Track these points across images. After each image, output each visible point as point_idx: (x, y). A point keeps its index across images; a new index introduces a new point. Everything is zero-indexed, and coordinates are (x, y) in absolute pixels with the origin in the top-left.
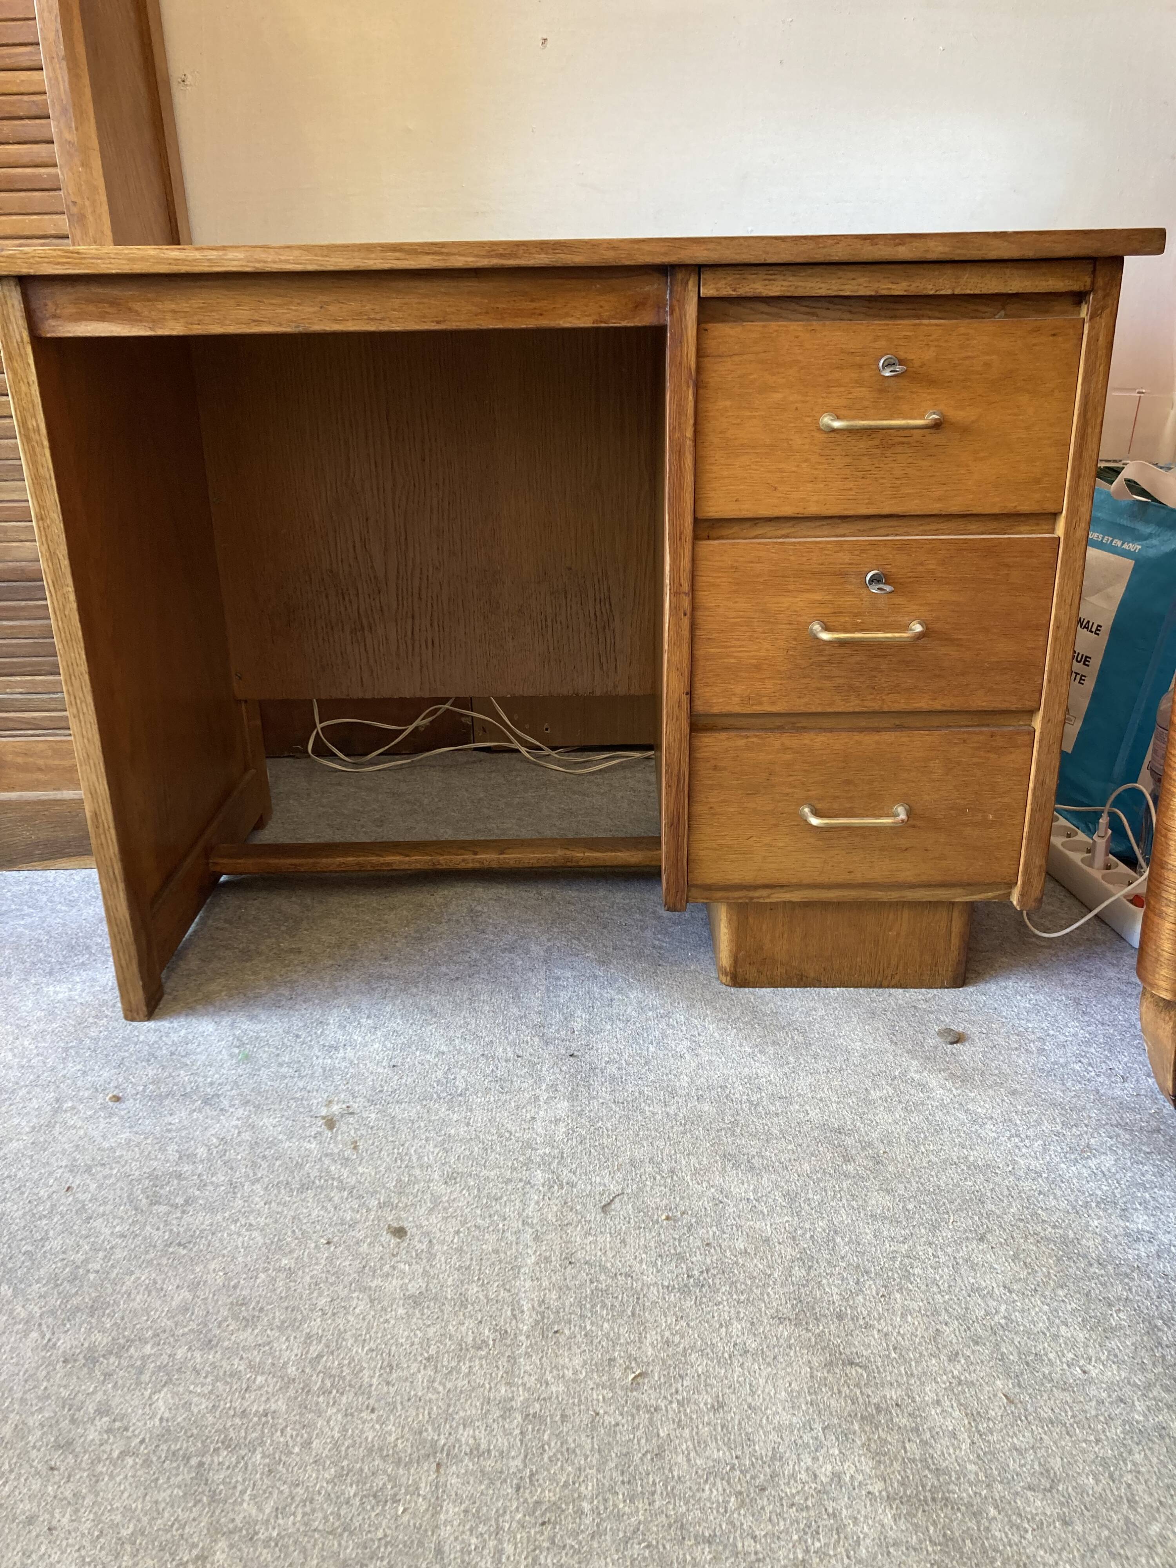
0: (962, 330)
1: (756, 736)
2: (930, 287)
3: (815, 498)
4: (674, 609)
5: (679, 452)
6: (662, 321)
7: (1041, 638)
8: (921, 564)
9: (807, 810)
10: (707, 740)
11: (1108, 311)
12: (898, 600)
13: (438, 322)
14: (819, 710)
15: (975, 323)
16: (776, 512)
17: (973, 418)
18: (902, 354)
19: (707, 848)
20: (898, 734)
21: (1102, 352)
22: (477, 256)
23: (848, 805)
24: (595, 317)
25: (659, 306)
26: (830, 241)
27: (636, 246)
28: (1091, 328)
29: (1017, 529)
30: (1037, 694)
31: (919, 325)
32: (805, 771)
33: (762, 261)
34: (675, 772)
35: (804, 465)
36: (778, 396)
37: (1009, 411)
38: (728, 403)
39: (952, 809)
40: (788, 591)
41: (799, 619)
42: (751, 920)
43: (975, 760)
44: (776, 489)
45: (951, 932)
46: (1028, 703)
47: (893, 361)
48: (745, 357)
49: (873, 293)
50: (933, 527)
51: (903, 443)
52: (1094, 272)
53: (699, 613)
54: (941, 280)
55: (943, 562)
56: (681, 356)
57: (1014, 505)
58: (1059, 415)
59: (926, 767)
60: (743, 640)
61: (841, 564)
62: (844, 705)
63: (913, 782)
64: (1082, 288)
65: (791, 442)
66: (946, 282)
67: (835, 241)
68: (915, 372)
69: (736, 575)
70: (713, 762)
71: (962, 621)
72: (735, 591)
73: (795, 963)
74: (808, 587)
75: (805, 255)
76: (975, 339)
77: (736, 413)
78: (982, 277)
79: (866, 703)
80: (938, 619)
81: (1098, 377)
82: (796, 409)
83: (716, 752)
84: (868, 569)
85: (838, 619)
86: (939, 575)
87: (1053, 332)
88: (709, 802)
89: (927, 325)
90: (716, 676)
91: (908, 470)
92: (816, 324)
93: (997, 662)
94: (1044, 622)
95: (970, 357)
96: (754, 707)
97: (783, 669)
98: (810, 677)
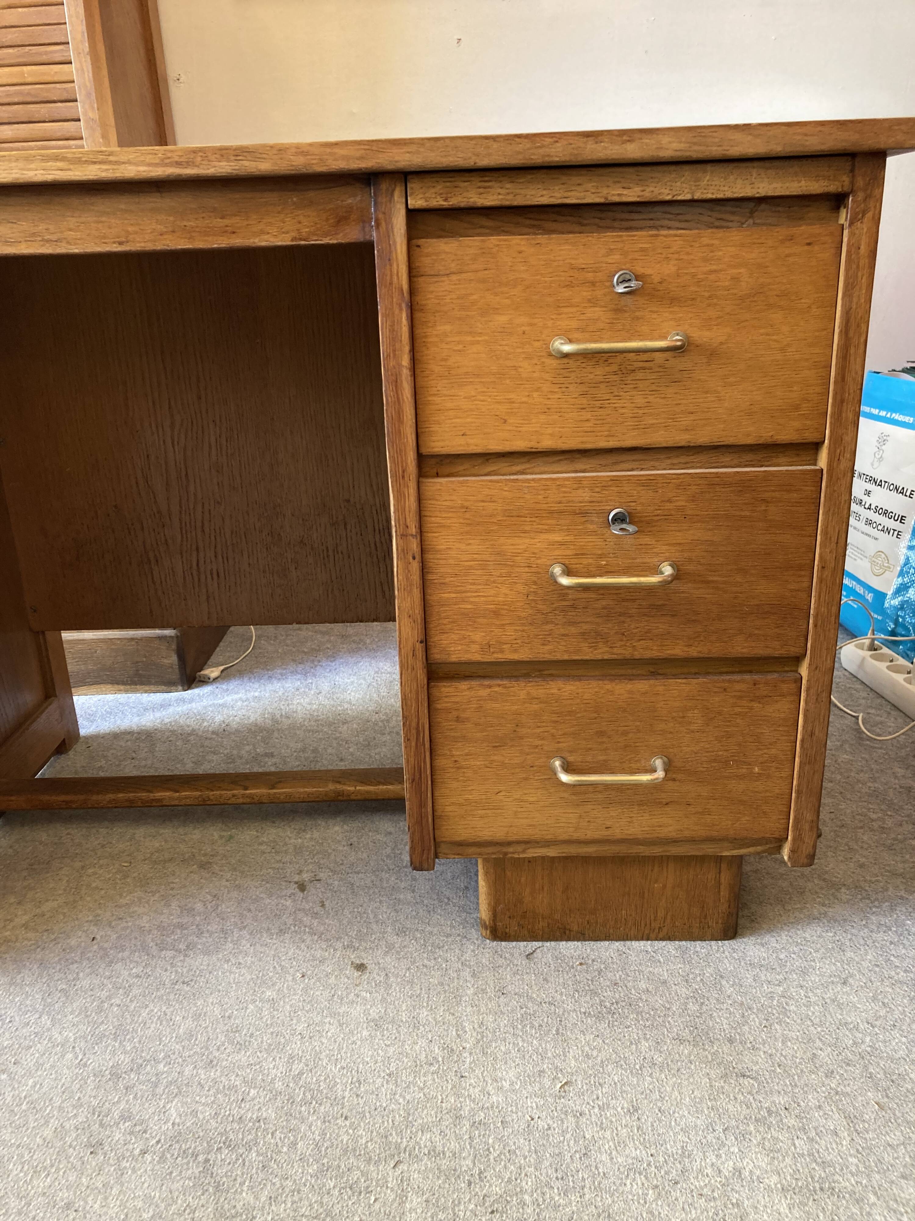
0: (705, 241)
1: (499, 685)
2: (667, 191)
3: (549, 431)
4: (403, 552)
5: (396, 383)
6: (368, 237)
7: (806, 579)
8: (670, 501)
9: (557, 763)
10: (447, 690)
11: (869, 215)
12: (646, 540)
13: (121, 243)
14: (566, 657)
15: (720, 233)
16: (508, 447)
17: (722, 339)
18: (640, 270)
19: (453, 804)
20: (652, 682)
21: (864, 262)
22: (149, 165)
23: (603, 757)
24: (294, 234)
25: (364, 220)
26: (549, 140)
27: (328, 150)
28: (852, 234)
29: (775, 461)
30: (802, 640)
31: (657, 236)
32: (554, 722)
33: (473, 165)
34: (414, 724)
35: (535, 394)
36: (502, 319)
37: (762, 331)
38: (448, 328)
39: (715, 761)
40: (525, 532)
41: (539, 561)
42: (508, 873)
43: (738, 710)
44: (505, 421)
45: (720, 884)
46: (792, 649)
47: (628, 277)
48: (464, 276)
49: (602, 200)
50: (683, 459)
51: (644, 367)
52: (852, 171)
53: (429, 556)
54: (678, 184)
55: (693, 499)
56: (391, 276)
57: (771, 434)
58: (817, 334)
59: (684, 717)
60: (480, 584)
61: (581, 502)
62: (592, 652)
63: (671, 733)
64: (840, 190)
65: (520, 370)
66: (684, 185)
67: (555, 139)
68: (654, 289)
69: (467, 515)
70: (455, 714)
71: (717, 562)
72: (467, 533)
73: (557, 916)
74: (546, 527)
75: (520, 157)
76: (721, 250)
77: (457, 339)
78: (725, 179)
79: (615, 650)
80: (690, 560)
81: (860, 289)
82: (524, 333)
83: (457, 703)
84: (612, 508)
85: (581, 561)
86: (690, 512)
87: (808, 241)
88: (453, 756)
89: (665, 236)
90: (453, 622)
91: (651, 399)
92: (542, 239)
93: (757, 605)
94: (808, 562)
95: (715, 271)
96: (495, 655)
97: (523, 614)
98: (553, 623)
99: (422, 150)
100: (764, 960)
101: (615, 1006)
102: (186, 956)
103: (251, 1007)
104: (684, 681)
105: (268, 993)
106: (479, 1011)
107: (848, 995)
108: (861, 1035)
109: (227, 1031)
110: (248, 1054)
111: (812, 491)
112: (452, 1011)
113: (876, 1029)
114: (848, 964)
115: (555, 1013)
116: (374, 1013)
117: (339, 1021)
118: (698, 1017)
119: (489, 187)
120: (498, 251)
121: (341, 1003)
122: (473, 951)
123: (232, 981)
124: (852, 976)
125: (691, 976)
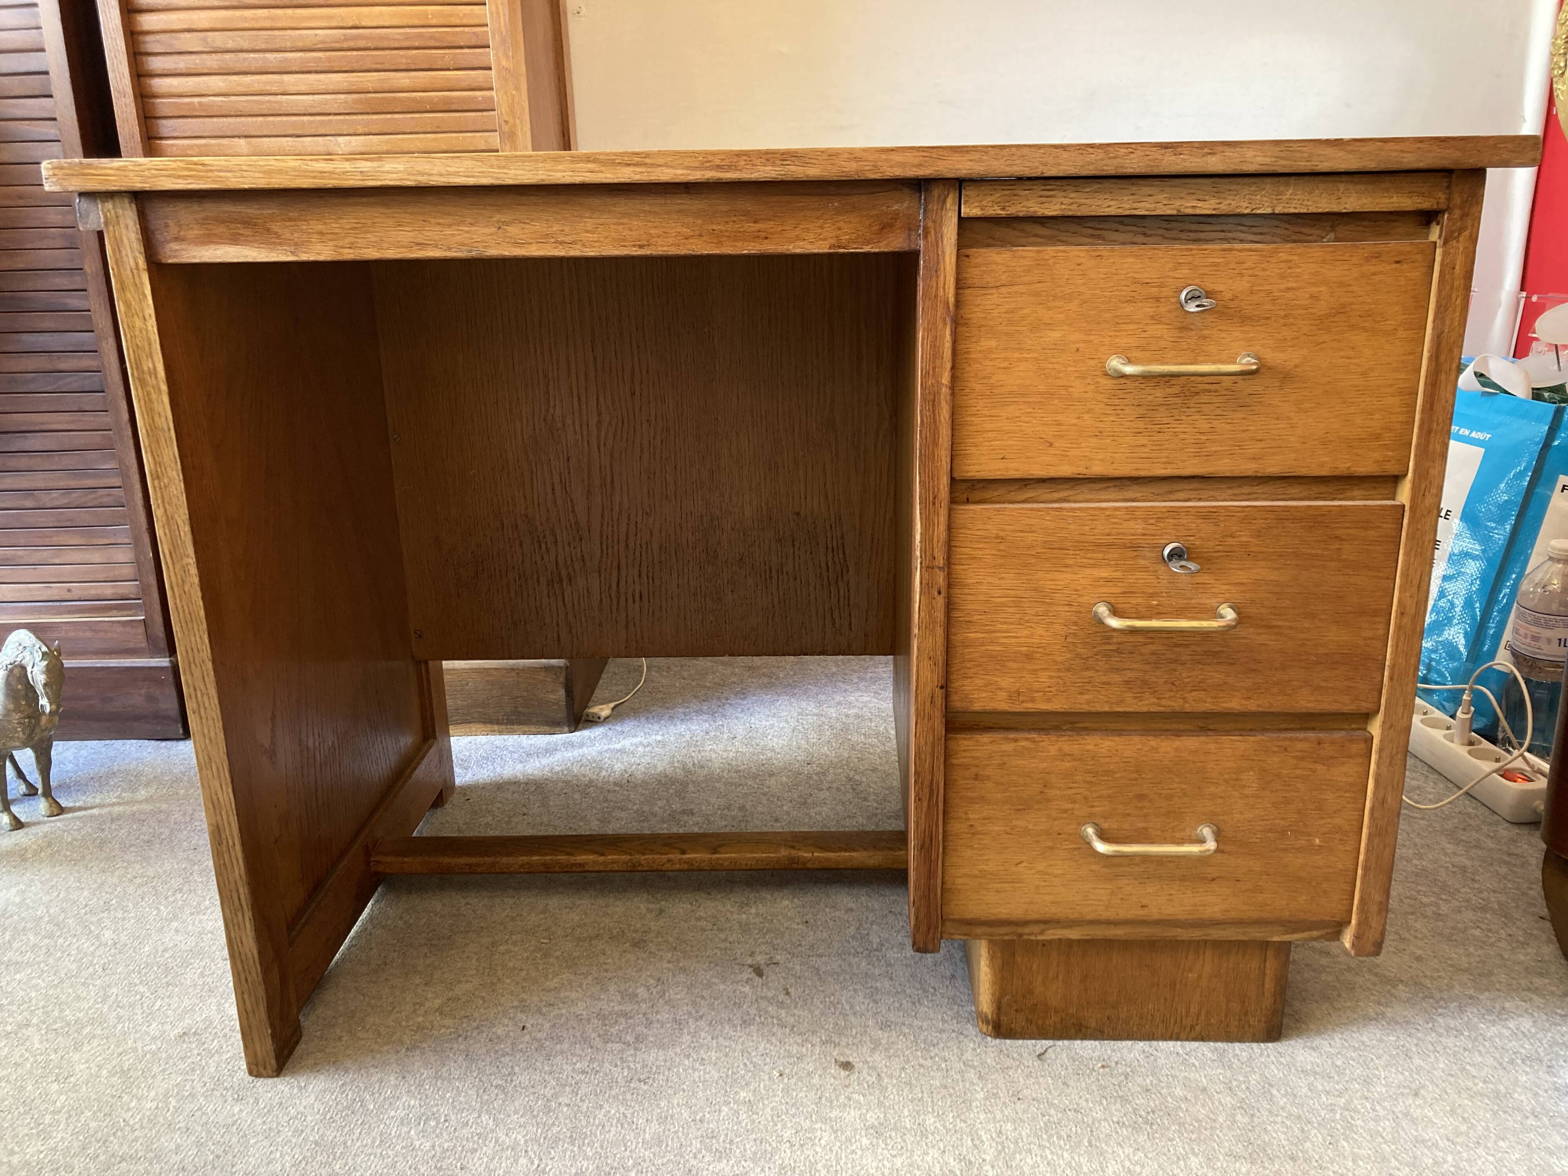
0: (1283, 256)
1: (1027, 739)
2: (1245, 205)
3: (1101, 456)
4: (926, 586)
5: (933, 402)
6: (913, 246)
7: (1381, 626)
8: (1232, 536)
9: (1090, 831)
10: (966, 743)
11: (1466, 233)
12: (1205, 578)
13: (641, 247)
14: (1106, 709)
15: (1300, 248)
16: (1052, 473)
17: (1298, 361)
18: (1210, 286)
19: (966, 875)
20: (1203, 739)
21: (1459, 283)
22: (688, 168)
23: (1142, 825)
24: (833, 241)
25: (911, 228)
26: (1123, 151)
27: (884, 157)
28: (1445, 254)
29: (1349, 494)
30: (1376, 693)
31: (1230, 250)
32: (1088, 782)
33: (1038, 174)
34: (927, 782)
35: (1086, 417)
36: (1055, 335)
37: (1342, 354)
38: (993, 343)
39: (1270, 830)
40: (1067, 566)
41: (1081, 600)
42: (1019, 959)
43: (1299, 772)
44: (1051, 445)
45: (1264, 974)
46: (1364, 704)
47: (1197, 294)
48: (1015, 288)
49: (1174, 212)
50: (1246, 490)
51: (1209, 391)
52: (1448, 187)
53: (956, 591)
54: (1258, 197)
55: (1259, 534)
56: (937, 288)
57: (1347, 465)
58: (1404, 358)
59: (1237, 780)
60: (1011, 623)
61: (1132, 535)
62: (1136, 704)
63: (1221, 797)
64: (1435, 207)
65: (1070, 390)
66: (1265, 199)
67: (1130, 150)
68: (1225, 307)
69: (1002, 547)
70: (974, 770)
71: (1284, 605)
72: (1001, 566)
73: (1072, 1010)
74: (1091, 561)
75: (1091, 167)
76: (1299, 267)
77: (1003, 355)
78: (1310, 193)
79: (1163, 702)
80: (1253, 601)
81: (1454, 312)
82: (1078, 350)
83: (978, 758)
84: (1167, 542)
85: (1129, 600)
86: (1254, 549)
87: (1396, 259)
88: (968, 819)
89: (1239, 251)
90: (979, 666)
91: (1215, 423)
92: (1103, 249)
93: (1326, 655)
94: (1384, 607)
95: (1292, 289)
96: (1025, 705)
97: (1059, 659)
98: (1094, 669)
99: (985, 158)
100: (1318, 1066)
101: (1151, 1115)
102: (636, 1049)
103: (725, 1109)
104: (1240, 738)
105: (743, 1094)
106: (995, 1117)
107: (1422, 1108)
108: (1441, 1154)
109: (702, 1136)
110: (731, 1163)
111: (1391, 529)
112: (963, 1117)
113: (1458, 1147)
114: (1418, 1073)
115: (1084, 1123)
116: (872, 1117)
117: (832, 1127)
118: (1250, 1131)
119: (1051, 196)
120: (1054, 263)
121: (832, 1108)
122: (974, 1049)
123: (697, 1079)
124: (1423, 1087)
125: (1235, 1083)
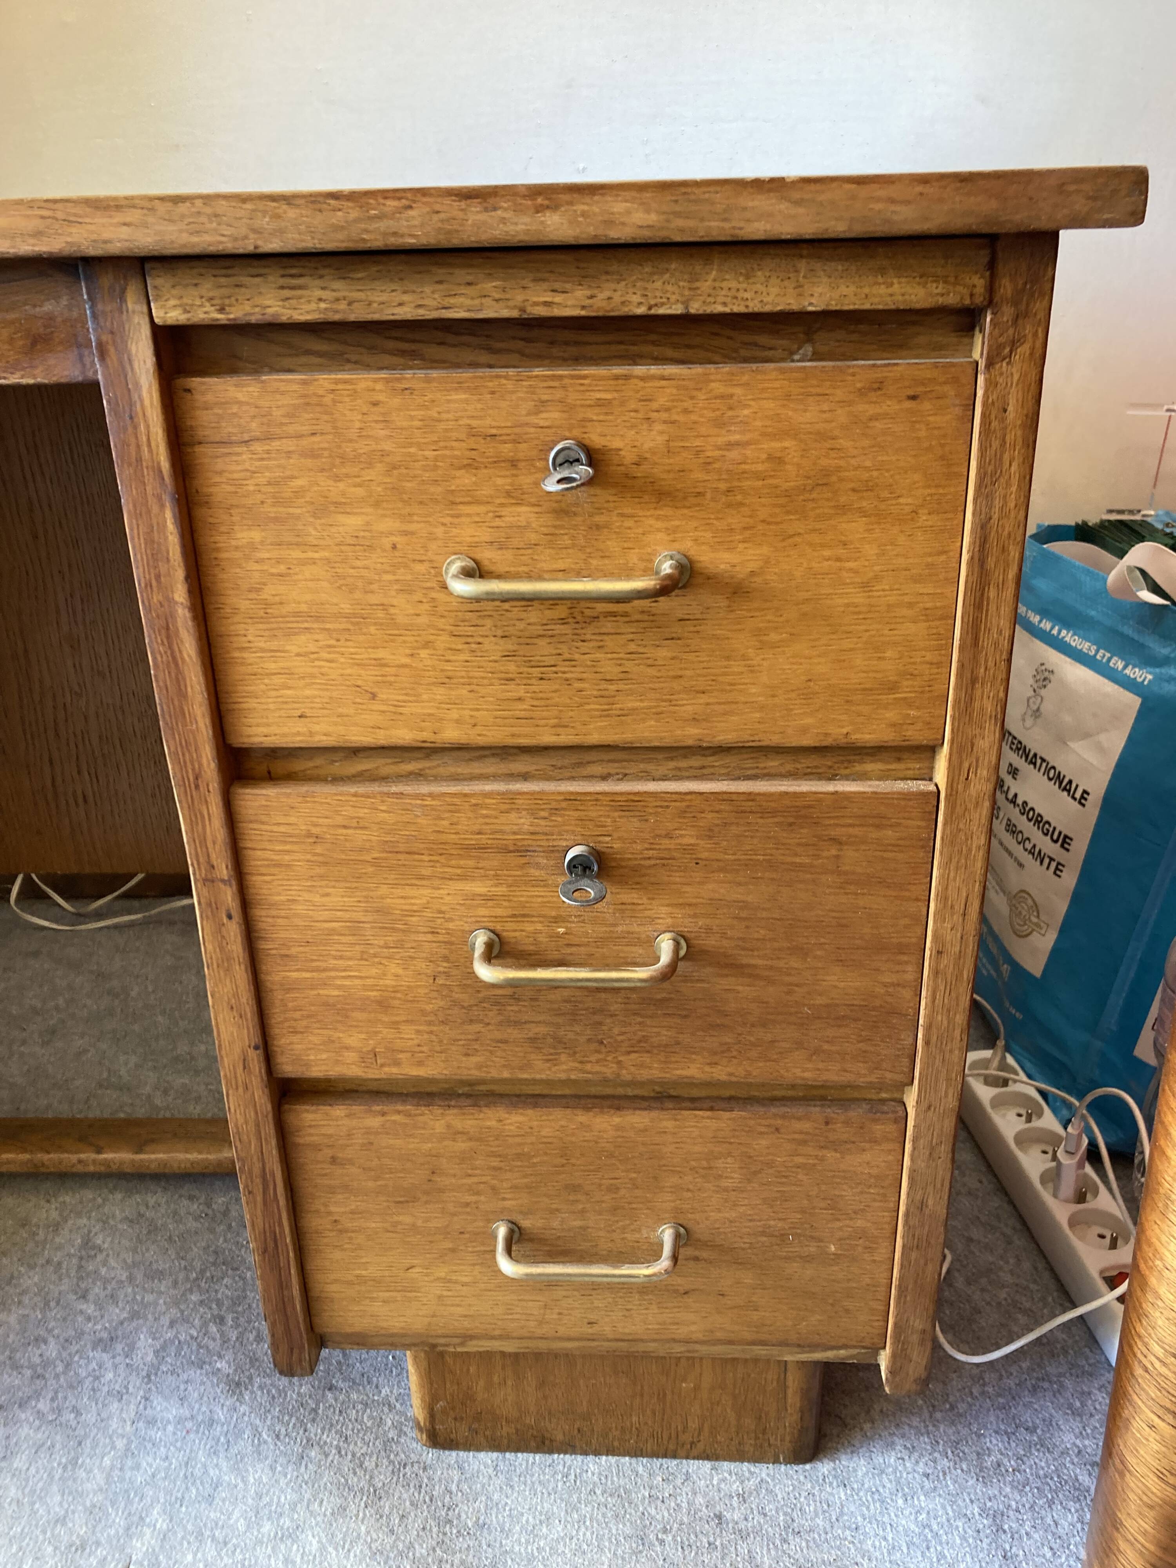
0: (718, 388)
1: (399, 1112)
2: (636, 299)
3: (454, 714)
4: (209, 907)
5: (169, 633)
6: (90, 374)
7: (911, 968)
8: (668, 836)
9: (502, 1231)
10: (312, 1116)
11: (1024, 349)
12: (630, 897)
15: (745, 373)
16: (381, 738)
17: (752, 566)
18: (596, 439)
19: (336, 1281)
20: (654, 1114)
21: (1014, 435)
23: (578, 1223)
25: (77, 343)
28: (990, 384)
29: (858, 768)
30: (906, 1061)
31: (626, 378)
32: (495, 1169)
33: (250, 249)
35: (424, 653)
36: (352, 522)
37: (827, 553)
38: (256, 535)
39: (763, 1234)
40: (422, 878)
41: (451, 925)
43: (800, 1160)
44: (374, 696)
47: (574, 454)
48: (276, 444)
49: (515, 314)
51: (614, 614)
52: (992, 266)
53: (257, 914)
54: (658, 284)
55: (709, 834)
56: (138, 446)
57: (845, 731)
58: (930, 560)
59: (710, 1168)
60: (350, 959)
61: (515, 833)
62: (550, 1069)
63: (688, 1190)
64: (967, 302)
65: (392, 611)
66: (669, 288)
67: (404, 202)
68: (626, 476)
69: (319, 849)
70: (329, 1152)
71: (756, 936)
72: (322, 877)
73: (530, 1420)
74: (459, 871)
75: (340, 236)
76: (746, 406)
77: (274, 554)
78: (748, 277)
79: (588, 1067)
80: (709, 930)
81: (1008, 484)
82: (394, 547)
83: (331, 1136)
84: (569, 843)
85: (520, 926)
86: (705, 855)
87: (911, 392)
88: (330, 1213)
89: (642, 379)
90: (309, 1016)
91: (629, 666)
92: (413, 377)
93: (827, 1006)
94: (914, 940)
95: (738, 444)
96: (386, 1069)
97: (429, 1008)
98: (481, 1021)
99: (151, 219)
104: (709, 1113)
111: (919, 827)
119: (300, 287)
120: (334, 401)
